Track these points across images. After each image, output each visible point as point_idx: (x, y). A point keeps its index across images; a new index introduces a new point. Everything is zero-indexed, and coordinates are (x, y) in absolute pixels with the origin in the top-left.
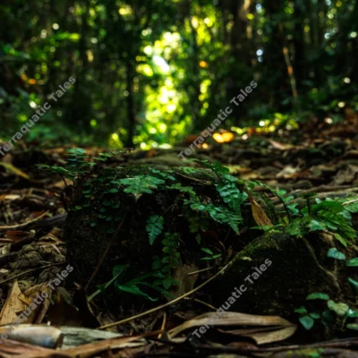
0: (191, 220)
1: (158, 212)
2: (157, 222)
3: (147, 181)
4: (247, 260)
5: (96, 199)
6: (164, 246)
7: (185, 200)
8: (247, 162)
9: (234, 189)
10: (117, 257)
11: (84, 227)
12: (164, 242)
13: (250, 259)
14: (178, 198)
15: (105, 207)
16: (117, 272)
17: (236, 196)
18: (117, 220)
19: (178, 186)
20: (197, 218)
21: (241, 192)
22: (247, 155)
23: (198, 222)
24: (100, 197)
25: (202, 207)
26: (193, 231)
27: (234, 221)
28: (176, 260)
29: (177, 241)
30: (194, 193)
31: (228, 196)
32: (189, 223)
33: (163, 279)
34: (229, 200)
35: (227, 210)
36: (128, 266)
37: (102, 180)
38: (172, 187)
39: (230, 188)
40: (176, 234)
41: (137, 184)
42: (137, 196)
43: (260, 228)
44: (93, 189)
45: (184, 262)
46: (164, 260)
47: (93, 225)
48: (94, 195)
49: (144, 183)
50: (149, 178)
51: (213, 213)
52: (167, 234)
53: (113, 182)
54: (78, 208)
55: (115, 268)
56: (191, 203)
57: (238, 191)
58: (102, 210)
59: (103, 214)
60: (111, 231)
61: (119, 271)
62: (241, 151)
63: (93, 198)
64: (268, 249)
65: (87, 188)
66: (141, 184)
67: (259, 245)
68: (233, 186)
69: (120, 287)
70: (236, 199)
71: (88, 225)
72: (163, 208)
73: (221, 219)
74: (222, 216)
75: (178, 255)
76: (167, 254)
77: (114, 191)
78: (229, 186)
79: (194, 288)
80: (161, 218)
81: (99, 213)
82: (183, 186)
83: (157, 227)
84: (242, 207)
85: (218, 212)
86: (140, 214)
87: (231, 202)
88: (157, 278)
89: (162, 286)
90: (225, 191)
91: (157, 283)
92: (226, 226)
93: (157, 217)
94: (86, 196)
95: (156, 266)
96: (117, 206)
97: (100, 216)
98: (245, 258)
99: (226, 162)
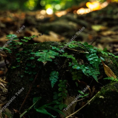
0: (73, 73)
1: (56, 69)
2: (55, 75)
3: (49, 54)
4: (101, 98)
5: (23, 63)
6: (59, 87)
7: (70, 63)
8: (105, 23)
9: (95, 56)
10: (35, 93)
11: (17, 77)
12: (59, 85)
13: (103, 97)
14: (66, 61)
15: (28, 67)
16: (35, 101)
17: (96, 60)
18: (34, 74)
19: (65, 55)
20: (76, 72)
21: (99, 57)
22: (105, 20)
23: (77, 74)
24: (25, 62)
25: (78, 68)
26: (74, 79)
27: (95, 74)
28: (66, 94)
29: (66, 84)
30: (74, 58)
31: (92, 61)
32: (72, 75)
33: (59, 104)
34: (93, 63)
35: (91, 68)
36: (41, 97)
37: (26, 52)
38: (63, 56)
39: (93, 56)
40: (65, 81)
41: (44, 56)
42: (44, 63)
43: (109, 79)
44: (21, 57)
45: (70, 95)
46: (59, 95)
47: (22, 76)
48: (22, 60)
49: (48, 55)
50: (51, 52)
51: (84, 71)
52: (61, 81)
53: (32, 53)
54: (14, 67)
55: (34, 99)
56: (73, 65)
57: (98, 57)
58: (27, 69)
59: (27, 71)
60: (31, 79)
61: (36, 101)
62: (102, 16)
63: (21, 62)
64: (112, 92)
65: (18, 57)
66: (46, 56)
67: (108, 89)
68: (95, 54)
69: (37, 110)
70: (96, 62)
71: (19, 76)
72: (58, 66)
73: (88, 74)
74: (89, 72)
75: (66, 91)
76: (61, 92)
77: (32, 58)
78: (93, 55)
79: (75, 112)
80: (58, 72)
81: (25, 70)
82: (69, 54)
83: (55, 78)
84: (100, 66)
85: (87, 70)
86: (46, 70)
87: (94, 64)
88: (56, 104)
89: (58, 108)
90: (91, 57)
91: (56, 107)
92: (91, 78)
93: (55, 72)
94: (18, 61)
95: (55, 97)
96: (34, 67)
97: (25, 72)
98: (101, 97)
99: (93, 24)
